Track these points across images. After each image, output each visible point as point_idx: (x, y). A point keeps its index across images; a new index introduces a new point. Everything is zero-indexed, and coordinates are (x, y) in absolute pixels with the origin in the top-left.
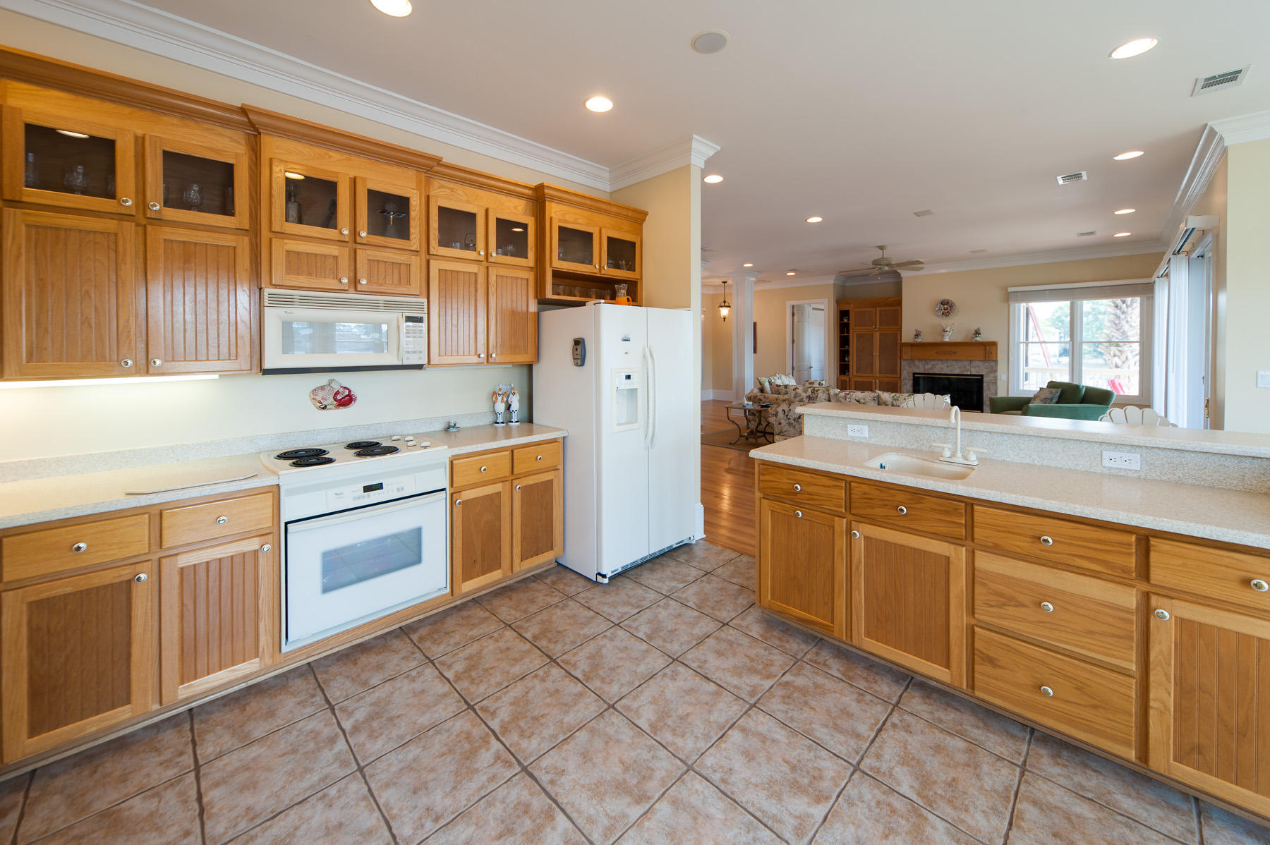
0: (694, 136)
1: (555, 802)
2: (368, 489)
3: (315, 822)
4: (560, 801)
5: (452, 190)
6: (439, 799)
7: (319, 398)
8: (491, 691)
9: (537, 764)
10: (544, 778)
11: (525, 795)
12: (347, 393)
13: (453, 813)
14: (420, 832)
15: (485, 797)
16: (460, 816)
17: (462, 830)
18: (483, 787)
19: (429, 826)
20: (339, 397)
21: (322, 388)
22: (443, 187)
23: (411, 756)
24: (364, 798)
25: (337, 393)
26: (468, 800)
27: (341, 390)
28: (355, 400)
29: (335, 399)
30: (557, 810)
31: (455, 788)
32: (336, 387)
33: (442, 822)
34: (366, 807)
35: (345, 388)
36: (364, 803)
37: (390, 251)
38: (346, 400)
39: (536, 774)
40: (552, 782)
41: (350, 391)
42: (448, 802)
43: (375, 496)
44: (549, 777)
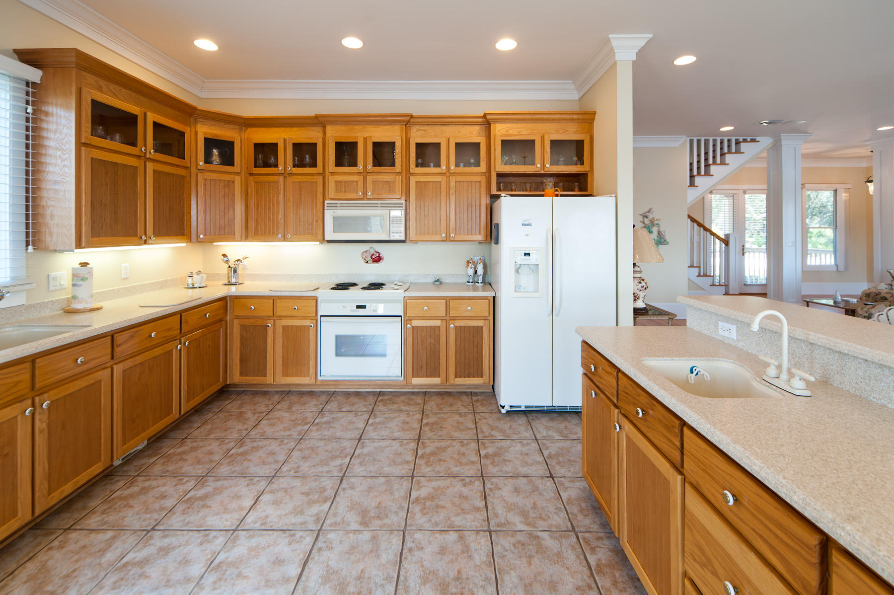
0: (610, 36)
1: (335, 497)
2: (358, 307)
3: (271, 448)
4: (337, 498)
5: (425, 131)
6: (305, 467)
7: (364, 257)
8: (375, 437)
9: (349, 478)
10: (344, 485)
11: (329, 487)
12: (378, 255)
13: (303, 474)
14: (287, 472)
15: (317, 476)
16: (304, 477)
17: (297, 482)
18: (322, 472)
19: (292, 473)
20: (373, 257)
21: (366, 252)
22: (419, 130)
23: (319, 445)
24: (289, 450)
25: (373, 254)
26: (312, 473)
27: (375, 253)
28: (383, 259)
29: (371, 258)
30: (331, 501)
31: (315, 465)
32: (372, 252)
33: (296, 475)
34: (286, 453)
35: (377, 252)
36: (287, 451)
37: (385, 174)
38: (377, 259)
39: (344, 481)
40: (344, 489)
41: (379, 254)
42: (307, 469)
43: (361, 312)
44: (346, 486)
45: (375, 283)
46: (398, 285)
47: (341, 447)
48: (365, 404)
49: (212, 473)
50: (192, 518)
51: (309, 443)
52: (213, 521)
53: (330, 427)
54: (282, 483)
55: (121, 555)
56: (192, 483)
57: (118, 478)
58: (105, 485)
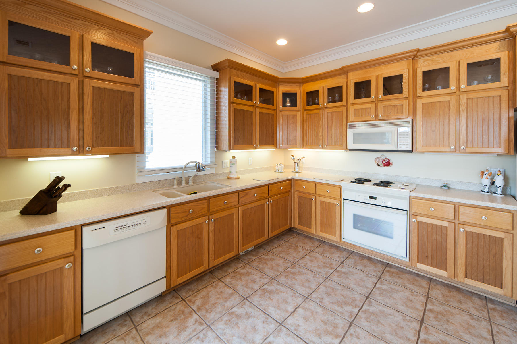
1: (344, 337)
2: (370, 197)
3: (308, 276)
4: (345, 339)
5: (432, 60)
6: (327, 300)
7: (377, 162)
9: (356, 327)
10: (351, 331)
11: (341, 326)
12: (388, 161)
13: (324, 305)
14: (315, 299)
15: (334, 313)
16: (325, 308)
17: (320, 309)
18: (337, 311)
19: (318, 301)
20: (384, 162)
21: (378, 158)
22: (427, 60)
23: (337, 288)
24: (319, 283)
25: (384, 160)
26: (330, 308)
27: (385, 159)
28: (392, 164)
29: (383, 162)
30: (341, 339)
31: (333, 303)
32: (383, 158)
33: (320, 304)
34: (317, 284)
35: (387, 159)
36: (317, 283)
37: (394, 100)
38: (388, 164)
39: (352, 327)
40: (351, 334)
41: (389, 160)
42: (327, 303)
43: (372, 201)
44: (353, 333)
45: (385, 182)
46: (406, 185)
47: (353, 297)
48: (375, 269)
49: (277, 278)
50: (263, 302)
51: (332, 284)
52: (271, 311)
53: (347, 277)
54: (310, 305)
55: (232, 306)
56: (266, 280)
57: (240, 262)
58: (236, 263)
